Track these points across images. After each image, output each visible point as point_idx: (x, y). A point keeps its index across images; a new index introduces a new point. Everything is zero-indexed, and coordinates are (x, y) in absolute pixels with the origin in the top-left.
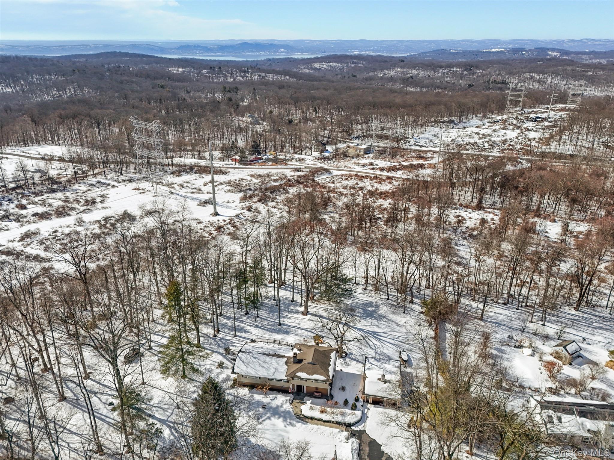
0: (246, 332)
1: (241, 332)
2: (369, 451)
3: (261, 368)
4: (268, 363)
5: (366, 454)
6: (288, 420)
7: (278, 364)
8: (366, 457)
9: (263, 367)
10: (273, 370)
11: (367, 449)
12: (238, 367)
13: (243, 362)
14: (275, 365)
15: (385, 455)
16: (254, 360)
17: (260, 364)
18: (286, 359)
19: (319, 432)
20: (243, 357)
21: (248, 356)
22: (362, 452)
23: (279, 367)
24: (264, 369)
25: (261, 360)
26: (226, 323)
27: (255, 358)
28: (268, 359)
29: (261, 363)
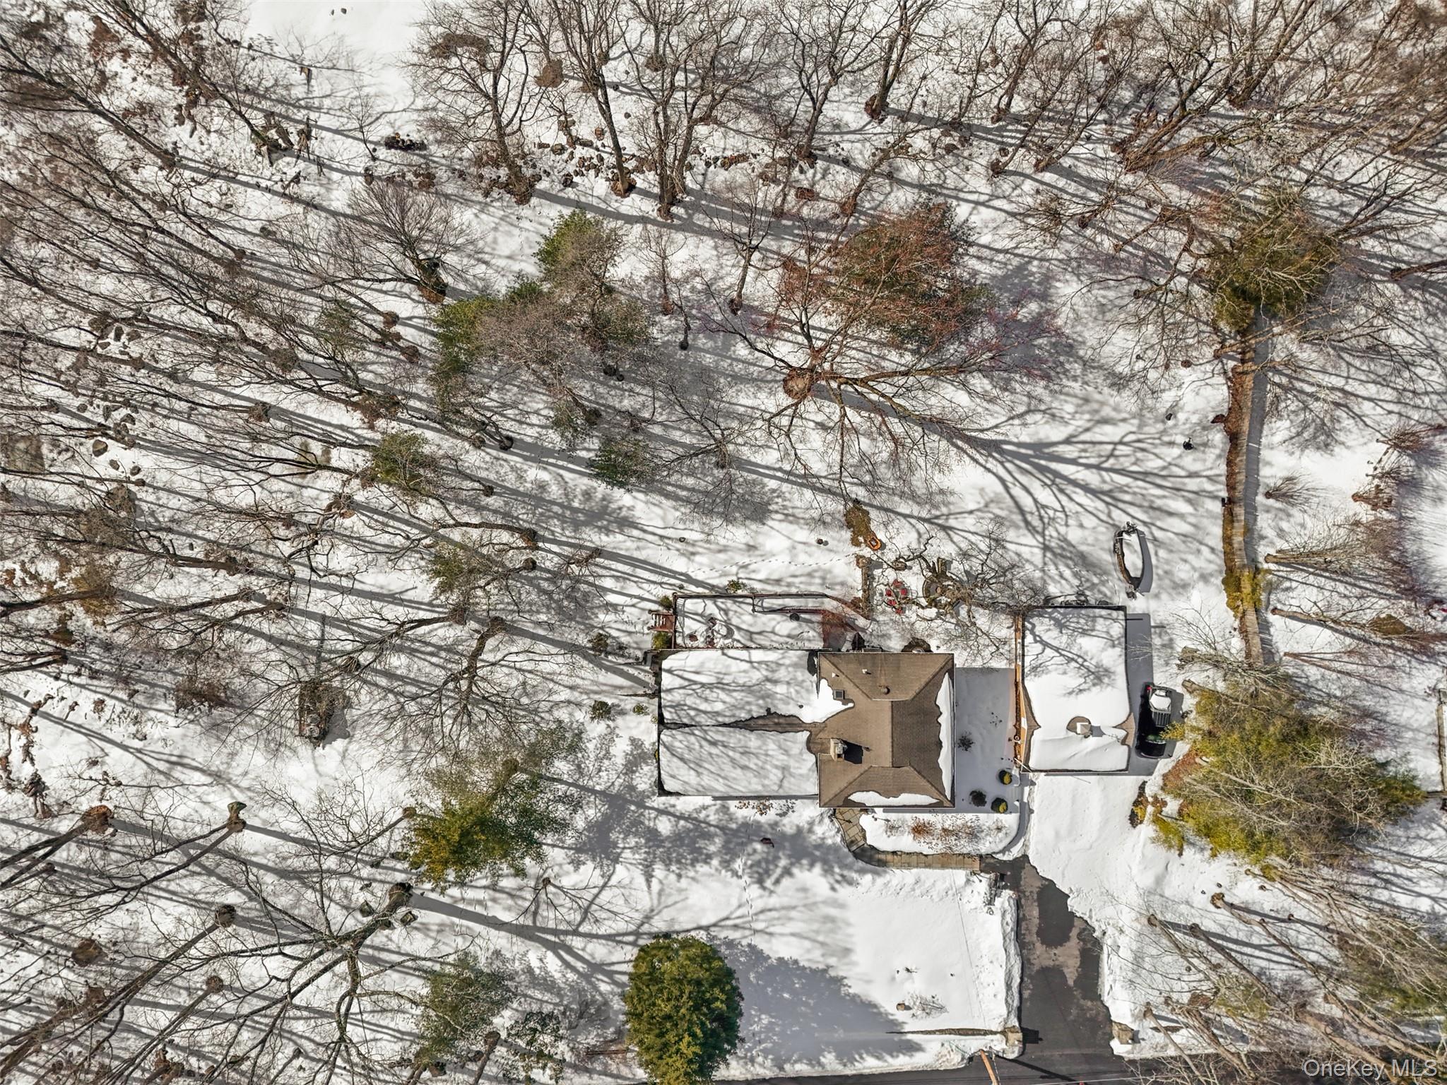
0: (625, 523)
1: (608, 531)
2: (1040, 918)
3: (739, 771)
4: (756, 755)
5: (1035, 930)
6: (837, 870)
7: (786, 752)
8: (1035, 938)
9: (744, 768)
10: (775, 775)
11: (1036, 913)
12: (673, 777)
13: (682, 759)
14: (781, 758)
15: (1077, 923)
16: (714, 750)
17: (732, 760)
18: (806, 734)
19: (918, 892)
20: (677, 744)
21: (692, 739)
22: (1024, 925)
23: (792, 763)
24: (750, 774)
25: (733, 749)
26: (542, 487)
27: (714, 743)
28: (752, 740)
29: (737, 756)
